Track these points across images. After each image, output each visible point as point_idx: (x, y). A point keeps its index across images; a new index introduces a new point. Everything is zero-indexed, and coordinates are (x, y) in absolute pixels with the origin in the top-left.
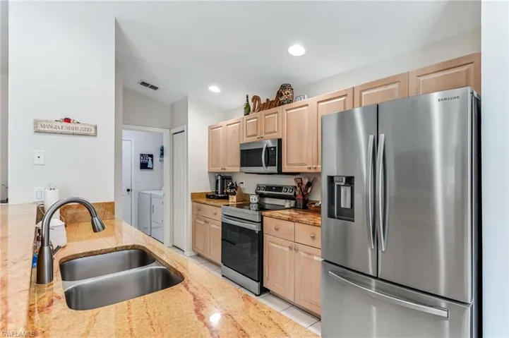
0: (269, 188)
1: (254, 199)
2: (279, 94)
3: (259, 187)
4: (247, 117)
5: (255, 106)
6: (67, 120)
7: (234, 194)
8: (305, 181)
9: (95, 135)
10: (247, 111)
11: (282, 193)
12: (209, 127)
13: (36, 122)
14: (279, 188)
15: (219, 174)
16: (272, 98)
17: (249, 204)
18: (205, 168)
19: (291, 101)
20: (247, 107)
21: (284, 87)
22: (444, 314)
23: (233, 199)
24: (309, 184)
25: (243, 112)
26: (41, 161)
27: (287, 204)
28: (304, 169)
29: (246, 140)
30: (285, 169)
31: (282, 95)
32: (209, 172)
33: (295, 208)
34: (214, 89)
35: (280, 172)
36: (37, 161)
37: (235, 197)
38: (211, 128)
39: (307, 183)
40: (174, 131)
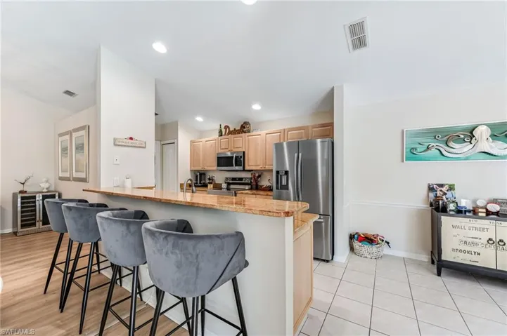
0: (234, 179)
1: (224, 186)
2: (243, 127)
3: (227, 179)
4: (221, 137)
5: (226, 132)
6: (131, 139)
7: (211, 183)
8: (257, 175)
9: (145, 148)
10: (221, 134)
11: (243, 182)
12: (191, 141)
13: (115, 139)
14: (241, 179)
15: (198, 171)
16: (238, 128)
17: (221, 189)
18: (188, 168)
19: (249, 132)
20: (221, 132)
21: (245, 123)
22: (322, 220)
23: (210, 186)
24: (259, 176)
25: (217, 134)
26: (118, 162)
27: (247, 187)
28: (258, 168)
29: (220, 151)
30: (247, 168)
31: (244, 128)
32: (191, 171)
33: (251, 189)
34: (199, 119)
35: (244, 170)
36: (115, 162)
37: (212, 185)
38: (192, 142)
39: (258, 175)
40: (162, 143)
